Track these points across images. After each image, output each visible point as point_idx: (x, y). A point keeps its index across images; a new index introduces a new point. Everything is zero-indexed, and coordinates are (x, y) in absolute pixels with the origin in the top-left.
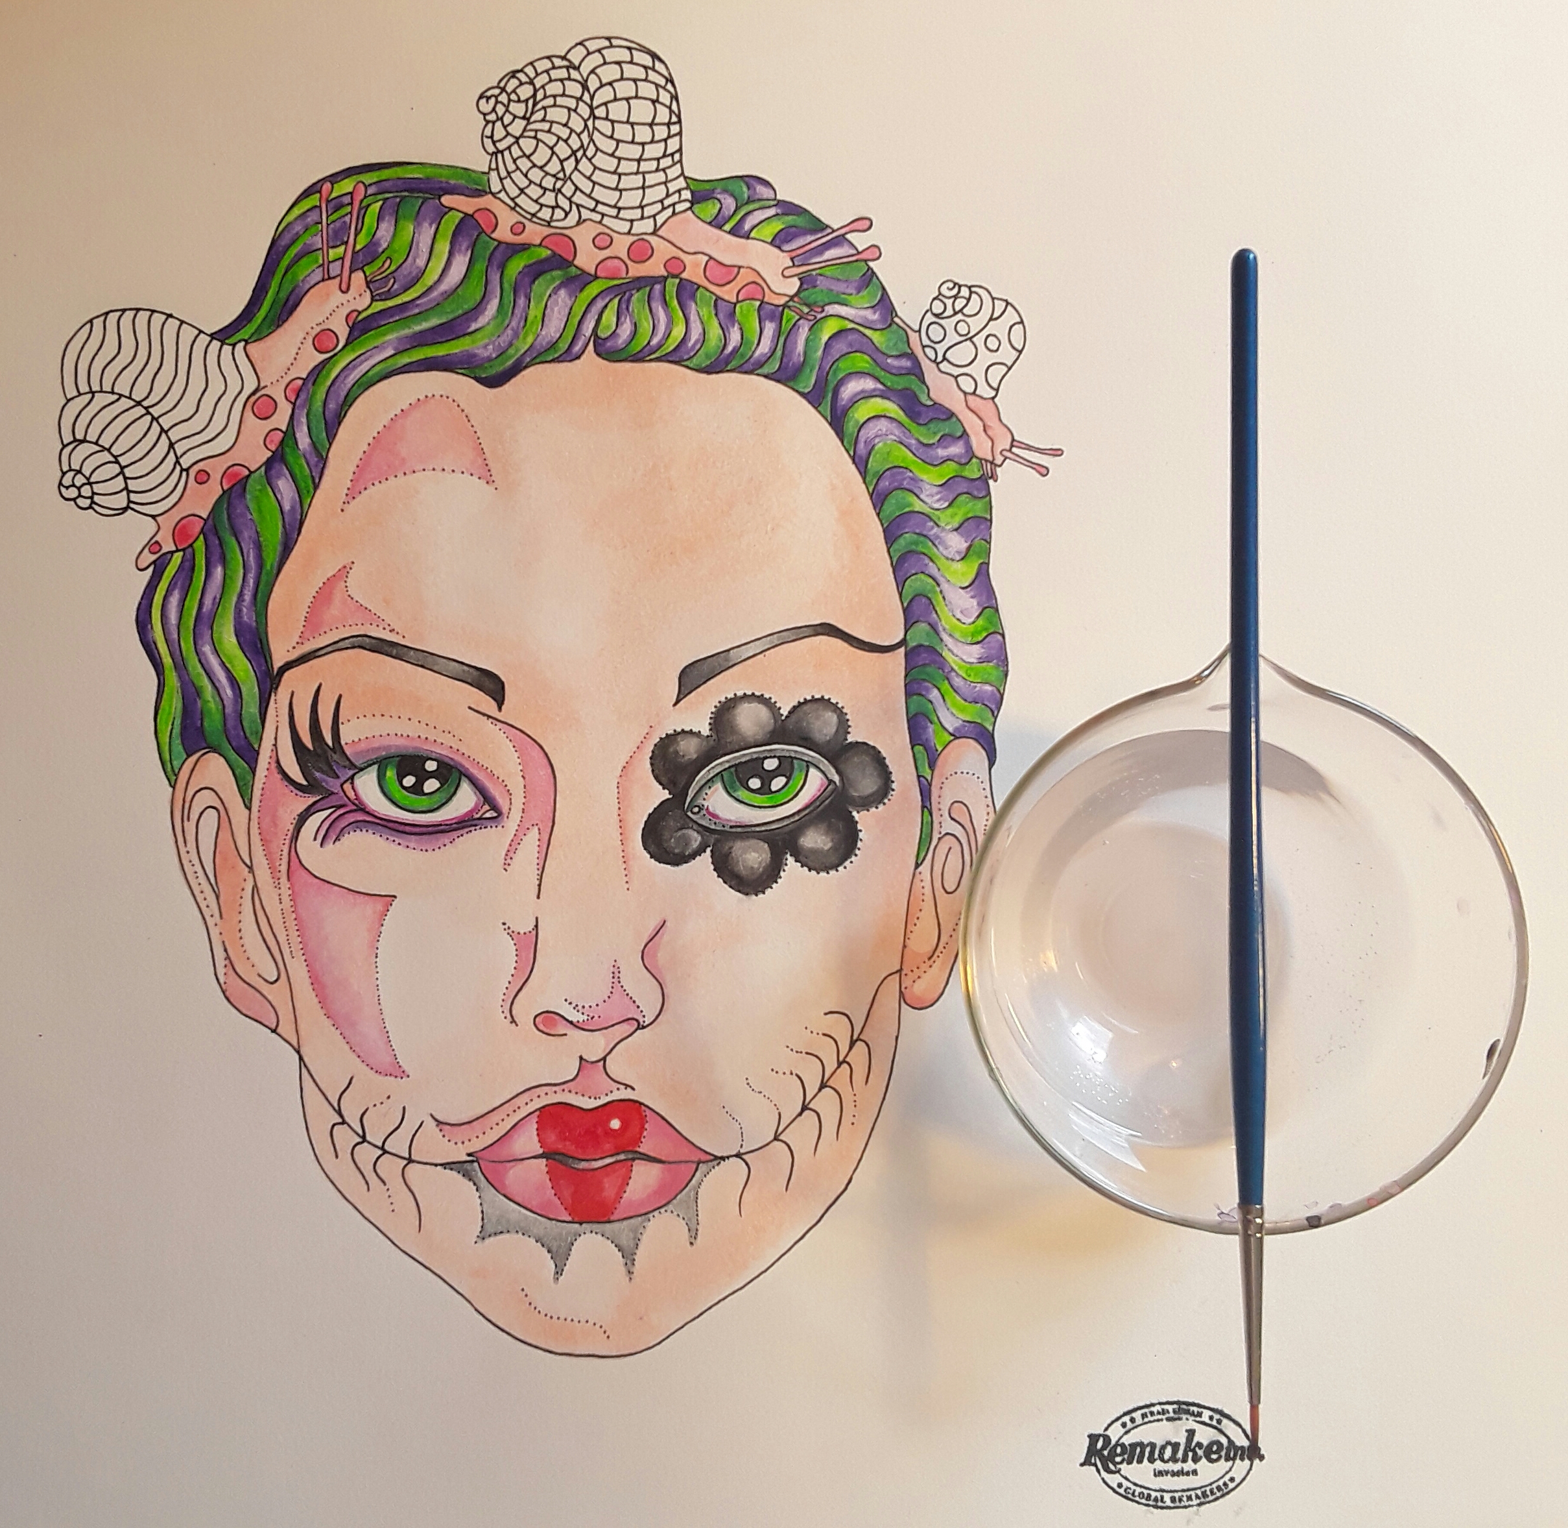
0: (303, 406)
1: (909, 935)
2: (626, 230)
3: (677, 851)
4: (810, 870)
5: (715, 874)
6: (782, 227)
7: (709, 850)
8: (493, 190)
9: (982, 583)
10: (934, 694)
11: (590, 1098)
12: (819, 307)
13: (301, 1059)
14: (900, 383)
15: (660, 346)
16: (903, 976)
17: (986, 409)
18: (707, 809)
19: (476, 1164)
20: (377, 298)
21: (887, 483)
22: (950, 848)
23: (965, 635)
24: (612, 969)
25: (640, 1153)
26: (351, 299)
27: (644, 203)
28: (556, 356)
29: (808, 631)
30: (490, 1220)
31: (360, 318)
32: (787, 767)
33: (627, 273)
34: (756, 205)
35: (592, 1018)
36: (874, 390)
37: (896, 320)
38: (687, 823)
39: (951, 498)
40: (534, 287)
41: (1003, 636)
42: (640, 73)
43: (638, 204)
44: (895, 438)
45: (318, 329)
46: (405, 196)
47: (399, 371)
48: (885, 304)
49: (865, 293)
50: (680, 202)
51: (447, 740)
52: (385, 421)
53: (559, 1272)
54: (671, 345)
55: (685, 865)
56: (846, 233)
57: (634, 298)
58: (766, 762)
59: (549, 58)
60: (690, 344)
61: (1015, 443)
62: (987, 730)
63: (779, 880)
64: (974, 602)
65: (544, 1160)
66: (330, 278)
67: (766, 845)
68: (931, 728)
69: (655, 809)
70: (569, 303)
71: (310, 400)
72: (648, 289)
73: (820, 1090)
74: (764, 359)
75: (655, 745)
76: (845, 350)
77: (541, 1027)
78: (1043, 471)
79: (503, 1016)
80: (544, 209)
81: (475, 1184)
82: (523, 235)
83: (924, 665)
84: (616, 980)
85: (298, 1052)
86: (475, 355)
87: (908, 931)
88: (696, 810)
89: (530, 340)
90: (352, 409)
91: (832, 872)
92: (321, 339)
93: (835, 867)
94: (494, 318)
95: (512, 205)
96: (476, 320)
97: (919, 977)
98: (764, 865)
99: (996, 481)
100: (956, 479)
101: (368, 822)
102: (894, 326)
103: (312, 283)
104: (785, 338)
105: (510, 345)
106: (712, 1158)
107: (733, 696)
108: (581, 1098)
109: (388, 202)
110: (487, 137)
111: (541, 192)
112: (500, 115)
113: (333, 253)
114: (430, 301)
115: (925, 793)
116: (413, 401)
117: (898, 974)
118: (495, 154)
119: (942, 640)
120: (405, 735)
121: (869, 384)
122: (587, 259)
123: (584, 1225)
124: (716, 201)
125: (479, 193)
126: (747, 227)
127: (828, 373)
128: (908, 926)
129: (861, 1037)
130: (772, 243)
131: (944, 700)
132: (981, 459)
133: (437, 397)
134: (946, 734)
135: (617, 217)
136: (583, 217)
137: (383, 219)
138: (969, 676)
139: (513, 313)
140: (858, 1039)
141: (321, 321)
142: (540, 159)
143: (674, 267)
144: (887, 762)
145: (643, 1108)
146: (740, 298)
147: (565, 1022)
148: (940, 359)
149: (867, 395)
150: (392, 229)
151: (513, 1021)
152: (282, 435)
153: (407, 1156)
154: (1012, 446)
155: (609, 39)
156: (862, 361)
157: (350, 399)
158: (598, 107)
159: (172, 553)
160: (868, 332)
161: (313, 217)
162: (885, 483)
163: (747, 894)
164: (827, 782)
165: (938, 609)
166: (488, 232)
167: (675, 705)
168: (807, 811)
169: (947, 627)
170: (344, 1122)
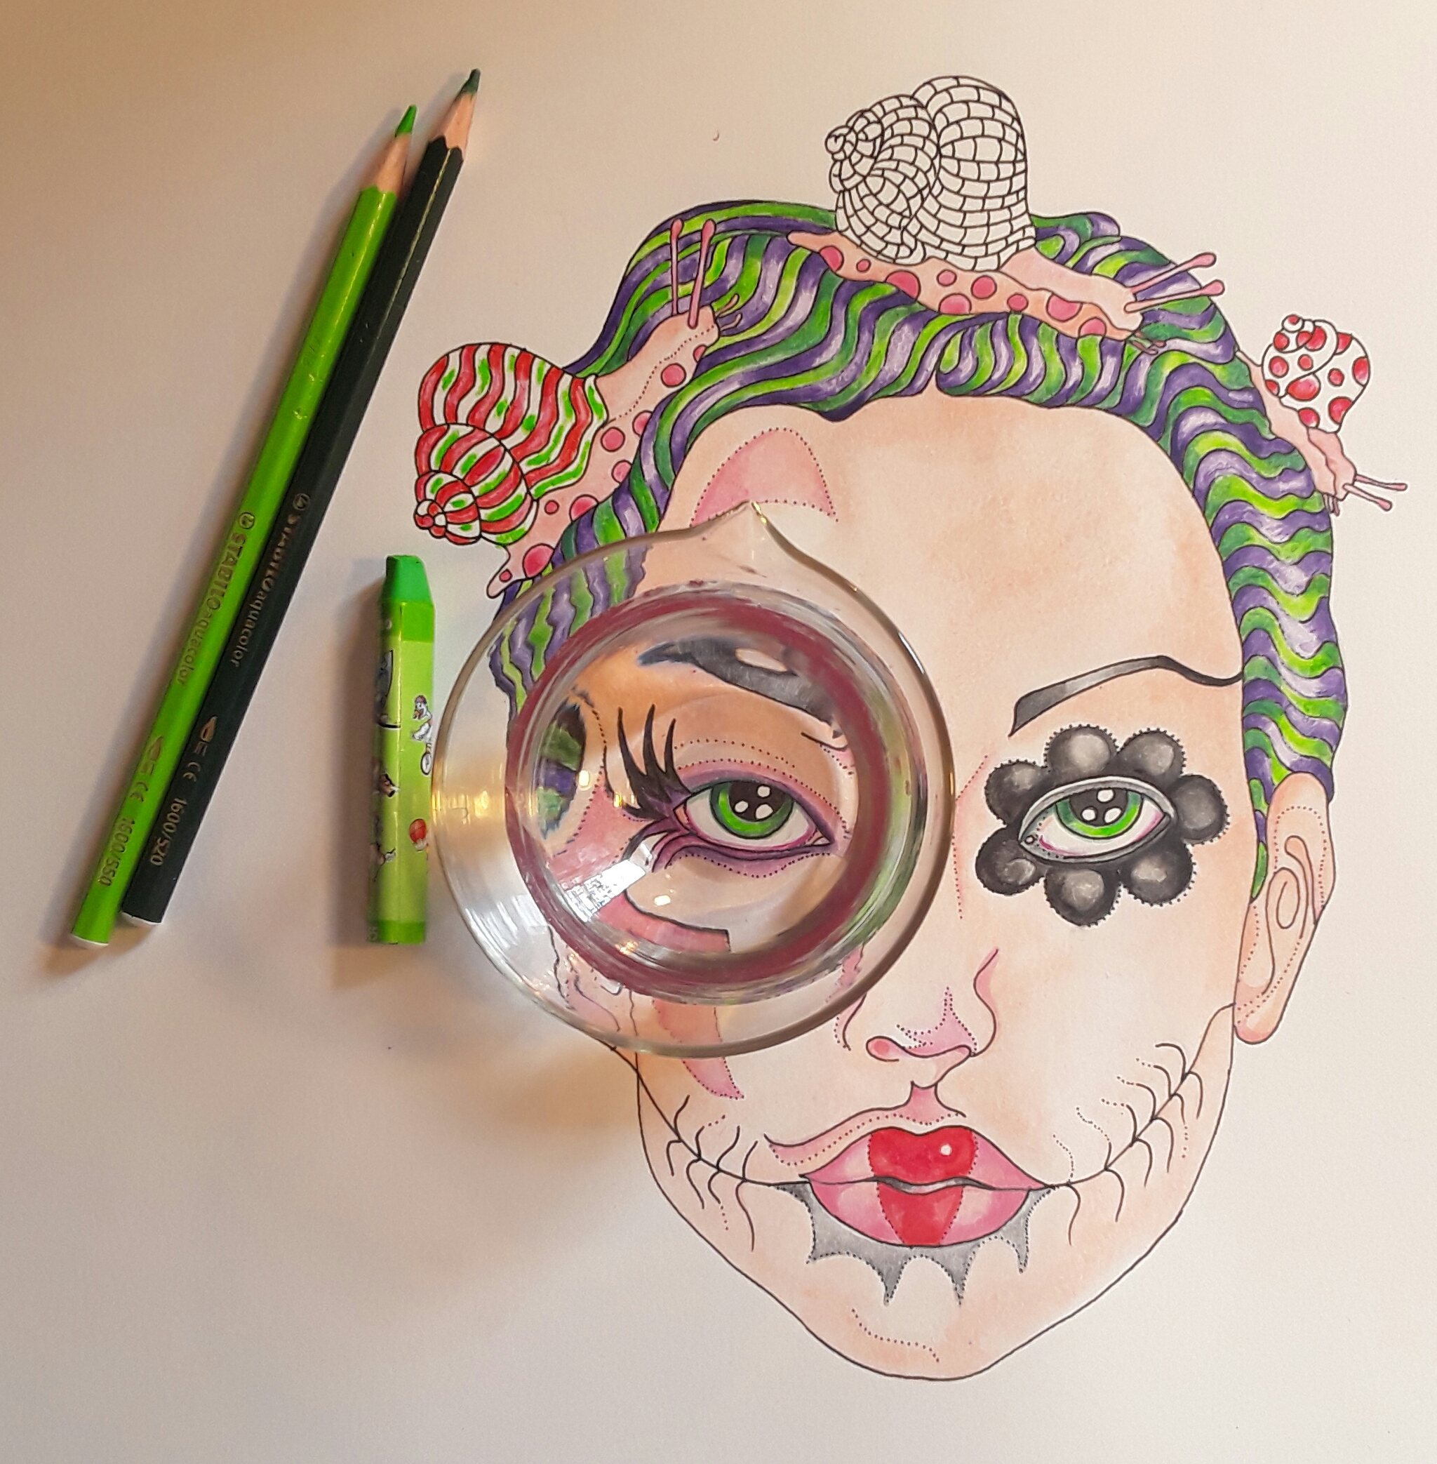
0: (650, 438)
1: (1242, 969)
2: (970, 267)
3: (1010, 880)
4: (1143, 902)
5: (1048, 904)
6: (1126, 262)
7: (1042, 880)
8: (840, 228)
9: (1322, 618)
10: (1271, 729)
11: (921, 1123)
12: (1160, 341)
13: (639, 1077)
14: (1242, 417)
15: (1001, 381)
16: (1236, 1011)
17: (1329, 444)
18: (1041, 840)
19: (808, 1186)
20: (724, 333)
21: (1227, 517)
22: (1285, 884)
23: (1303, 669)
24: (944, 997)
25: (970, 1179)
26: (699, 335)
27: (989, 240)
28: (899, 390)
29: (1143, 664)
30: (821, 1241)
31: (707, 353)
32: (1121, 798)
33: (970, 309)
34: (1100, 242)
35: (924, 1044)
36: (1216, 424)
37: (1239, 354)
38: (1021, 853)
39: (1292, 531)
40: (878, 323)
41: (1343, 670)
42: (988, 112)
43: (982, 241)
44: (1234, 471)
45: (667, 363)
46: (753, 234)
47: (745, 404)
48: (1227, 339)
49: (1207, 328)
50: (1023, 239)
51: (782, 766)
52: (731, 453)
53: (889, 1295)
54: (1013, 379)
55: (1018, 895)
56: (1190, 268)
57: (976, 334)
58: (1101, 793)
59: (897, 97)
60: (1031, 379)
61: (1358, 478)
62: (1326, 765)
63: (1112, 912)
64: (1314, 637)
65: (875, 1183)
66: (678, 313)
67: (1099, 877)
68: (1267, 761)
69: (989, 839)
70: (913, 339)
71: (657, 433)
72: (990, 324)
73: (1151, 1121)
74: (1104, 393)
75: (990, 775)
76: (1187, 385)
77: (874, 1052)
78: (1387, 506)
79: (836, 1040)
80: (889, 246)
81: (807, 1205)
82: (869, 272)
83: (1262, 699)
84: (948, 1007)
85: (636, 1070)
86: (819, 390)
87: (1242, 965)
88: (1030, 840)
89: (873, 375)
90: (697, 442)
91: (1166, 905)
92: (669, 374)
93: (1168, 899)
94: (839, 352)
95: (858, 242)
96: (821, 354)
97: (1252, 1012)
98: (1097, 895)
99: (1338, 515)
100: (1297, 513)
101: (699, 847)
102: (1237, 360)
103: (661, 319)
104: (1126, 372)
105: (854, 379)
106: (1042, 1186)
107: (1068, 727)
108: (913, 1123)
109: (737, 240)
110: (835, 176)
111: (887, 229)
112: (848, 153)
113: (683, 290)
114: (777, 336)
115: (1261, 827)
116: (758, 434)
117: (1230, 1009)
118: (843, 192)
119: (1280, 674)
120: (738, 760)
121: (1210, 418)
122: (930, 295)
123: (914, 1249)
124: (1060, 238)
125: (827, 231)
126: (1090, 263)
127: (1169, 407)
128: (1242, 960)
129: (1193, 1070)
130: (1114, 279)
131: (1282, 735)
132: (1323, 494)
133: (781, 430)
134: (1284, 769)
135: (961, 254)
136: (928, 254)
137: (732, 256)
138: (1308, 710)
139: (857, 348)
140: (1190, 1072)
141: (669, 355)
142: (886, 197)
143: (1017, 304)
144: (1223, 795)
145: (974, 1135)
146: (1082, 334)
147: (897, 1048)
148: (1282, 392)
149: (1207, 429)
150: (741, 266)
151: (846, 1045)
152: (629, 467)
153: (740, 1174)
154: (1355, 480)
155: (956, 78)
156: (1204, 395)
157: (696, 431)
158: (945, 145)
159: (522, 581)
160: (1210, 367)
161: (664, 253)
162: (1225, 517)
163: (1079, 925)
164: (1162, 815)
165: (1276, 642)
166: (834, 269)
167: (1010, 735)
168: (1141, 844)
169: (1285, 660)
170: (680, 1140)
